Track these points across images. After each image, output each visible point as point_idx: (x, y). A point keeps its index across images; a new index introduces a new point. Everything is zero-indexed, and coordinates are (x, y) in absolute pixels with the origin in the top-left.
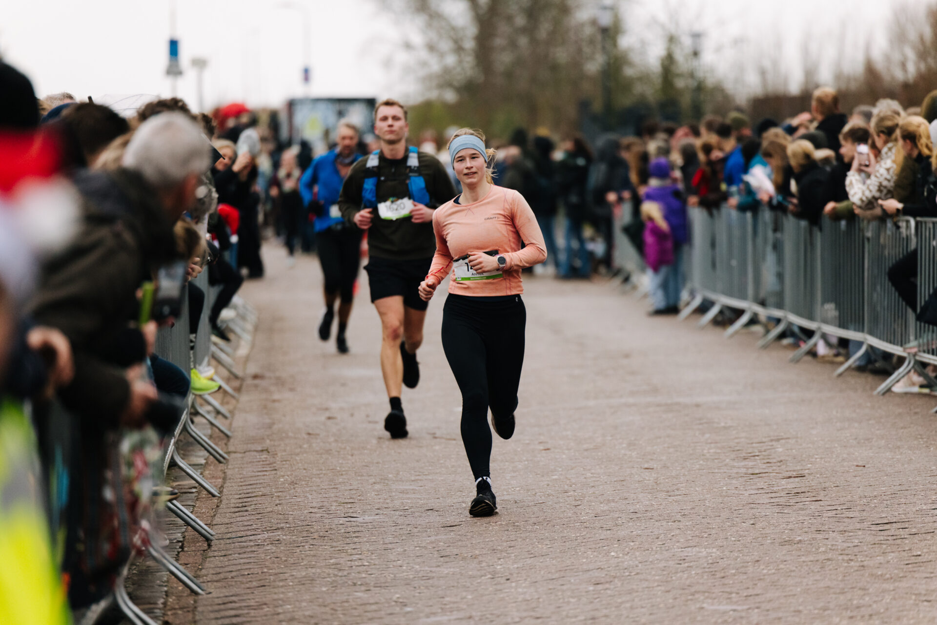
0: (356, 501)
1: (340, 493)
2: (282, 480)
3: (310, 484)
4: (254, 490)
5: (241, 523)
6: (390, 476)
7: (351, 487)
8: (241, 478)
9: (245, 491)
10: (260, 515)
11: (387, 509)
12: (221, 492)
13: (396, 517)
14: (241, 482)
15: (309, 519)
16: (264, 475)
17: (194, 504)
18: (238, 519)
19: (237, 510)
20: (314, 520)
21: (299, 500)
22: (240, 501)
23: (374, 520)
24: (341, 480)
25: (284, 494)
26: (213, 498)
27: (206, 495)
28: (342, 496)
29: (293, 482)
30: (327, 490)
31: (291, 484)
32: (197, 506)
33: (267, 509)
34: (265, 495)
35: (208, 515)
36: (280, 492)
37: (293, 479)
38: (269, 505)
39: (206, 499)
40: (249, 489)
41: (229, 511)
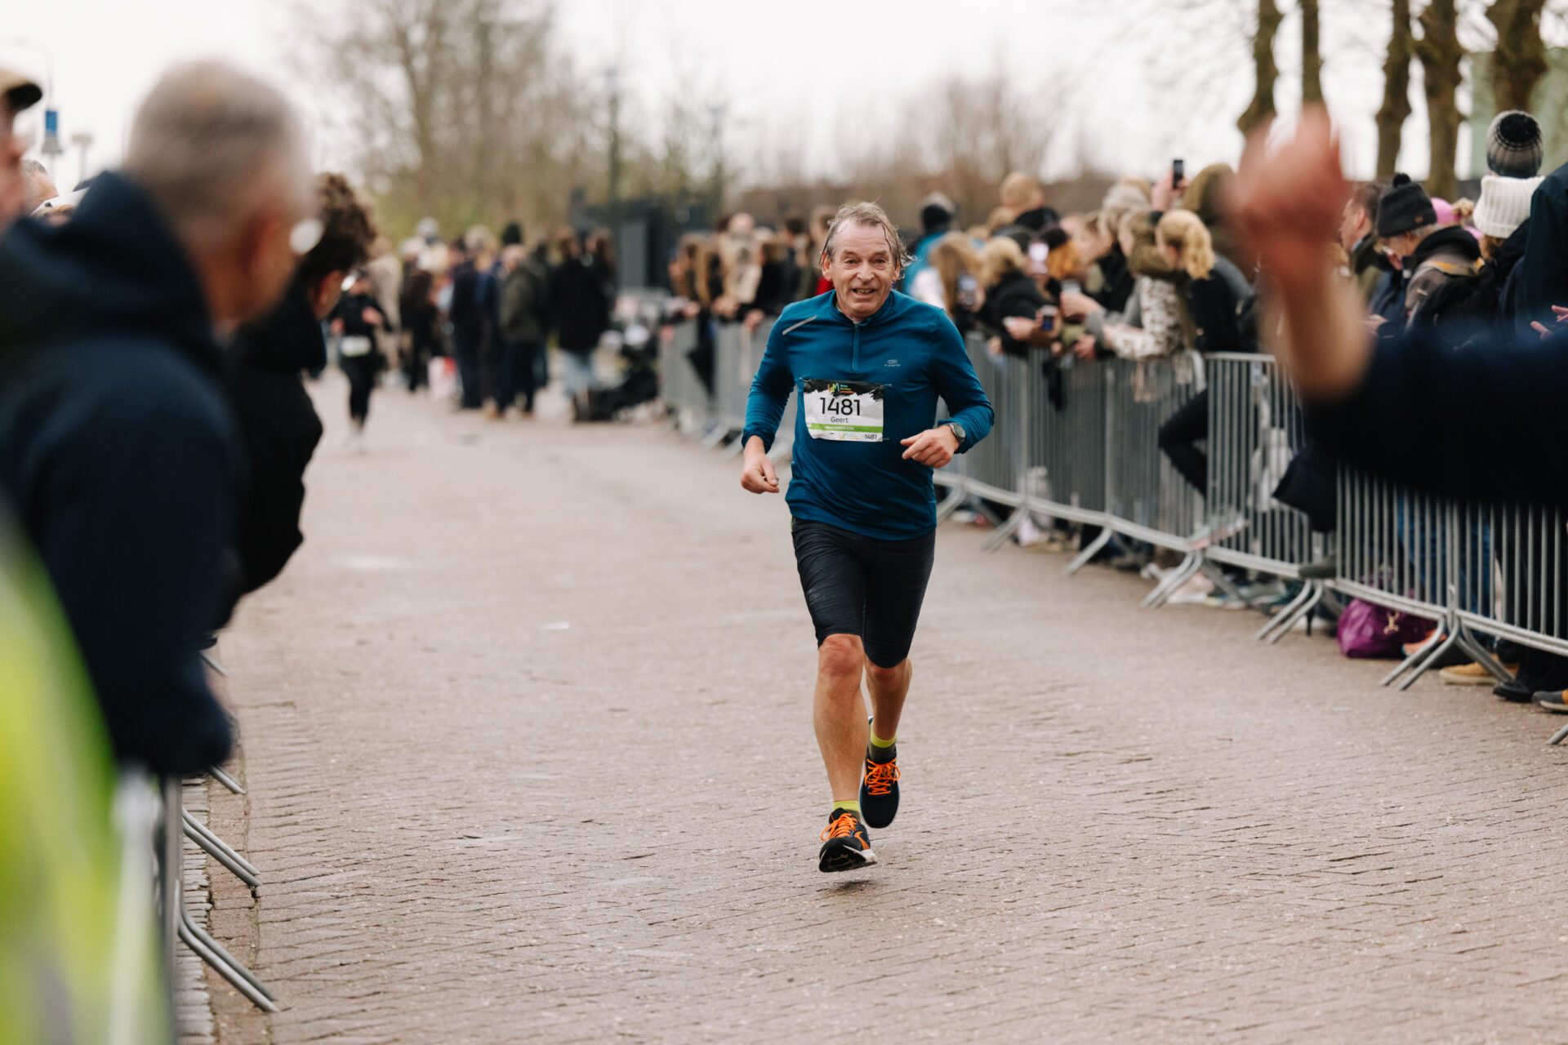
0: (466, 804)
1: (435, 789)
2: (333, 761)
4: (296, 782)
5: (294, 849)
6: (497, 753)
7: (448, 777)
8: (267, 757)
9: (282, 783)
10: (321, 833)
11: (519, 821)
12: (246, 786)
13: (540, 837)
14: (271, 765)
17: (207, 809)
19: (280, 821)
21: (375, 802)
22: (278, 802)
23: (507, 843)
24: (425, 761)
25: (346, 789)
26: (234, 796)
27: (220, 789)
28: (439, 794)
29: (352, 766)
30: (412, 781)
31: (350, 770)
32: (212, 811)
33: (330, 820)
34: (315, 792)
35: (235, 830)
36: (338, 785)
37: (351, 760)
38: (328, 812)
39: (220, 799)
40: (286, 779)
41: (268, 824)
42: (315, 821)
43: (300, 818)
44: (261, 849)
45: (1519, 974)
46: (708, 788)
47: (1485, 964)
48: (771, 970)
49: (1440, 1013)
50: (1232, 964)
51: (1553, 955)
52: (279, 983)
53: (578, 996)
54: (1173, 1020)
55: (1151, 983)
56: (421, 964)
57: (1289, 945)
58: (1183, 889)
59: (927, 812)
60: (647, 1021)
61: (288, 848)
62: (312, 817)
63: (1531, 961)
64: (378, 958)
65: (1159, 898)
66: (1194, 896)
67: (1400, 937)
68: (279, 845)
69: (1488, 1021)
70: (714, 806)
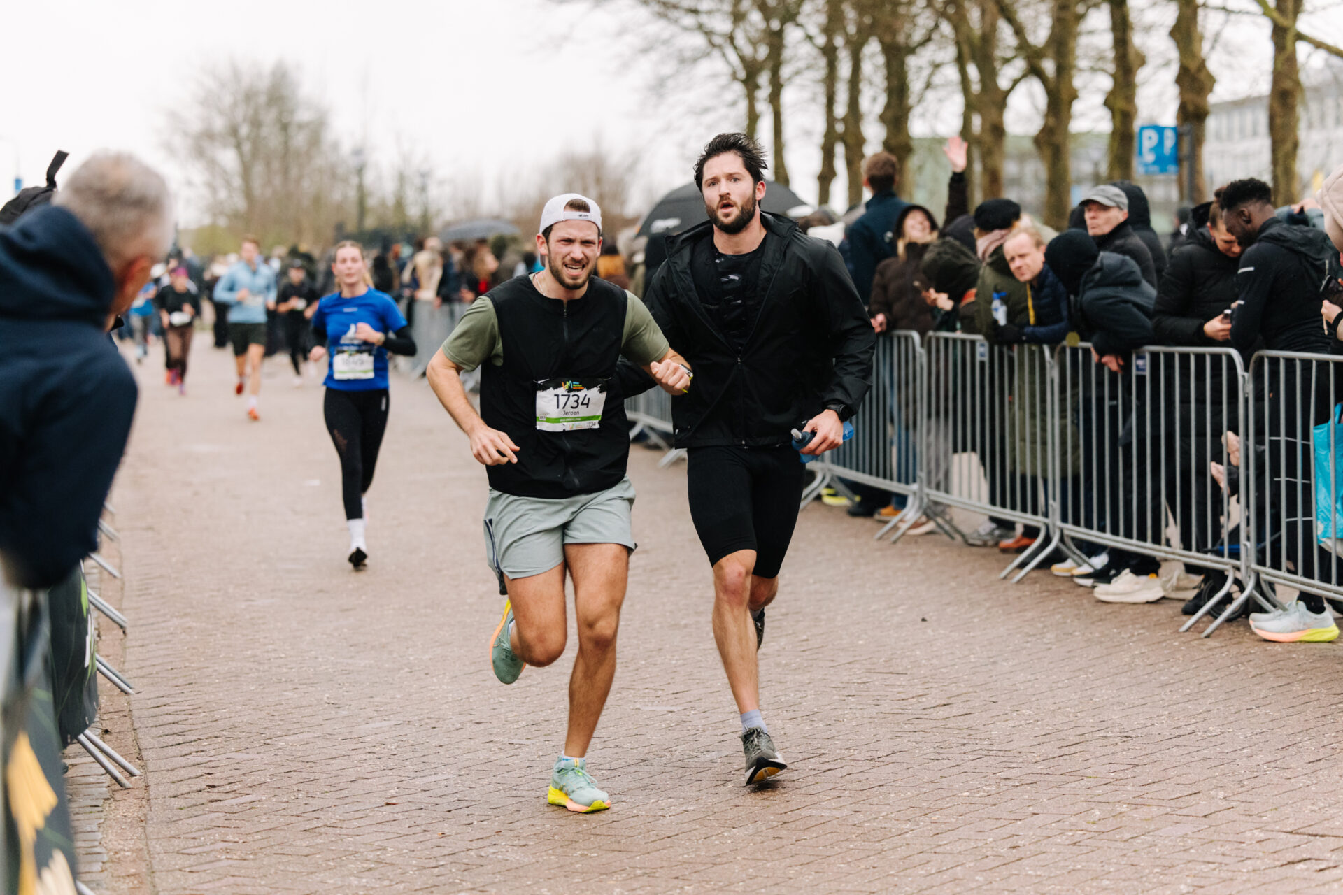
45: (833, 661)
47: (815, 656)
49: (786, 682)
50: (677, 660)
51: (853, 651)
52: (136, 680)
53: (306, 684)
54: (639, 690)
55: (629, 671)
56: (217, 668)
60: (343, 696)
63: (841, 654)
64: (193, 665)
67: (772, 644)
69: (811, 685)
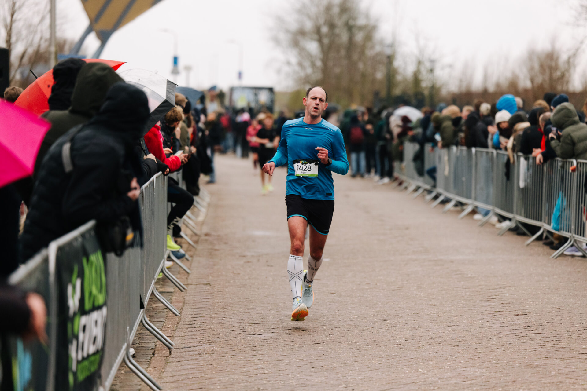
0: (260, 322)
1: (251, 316)
2: (217, 305)
3: (234, 309)
4: (200, 312)
7: (257, 312)
8: (193, 303)
9: (195, 312)
10: (203, 331)
11: (278, 329)
12: (181, 313)
13: (284, 335)
14: (193, 306)
15: (232, 335)
16: (207, 301)
17: (164, 321)
18: (190, 333)
19: (189, 326)
20: (234, 336)
21: (227, 320)
22: (191, 319)
23: (271, 337)
24: (251, 306)
25: (218, 316)
26: (176, 317)
27: (172, 314)
28: (252, 319)
29: (223, 307)
30: (243, 314)
31: (222, 309)
32: (166, 322)
33: (207, 326)
34: (206, 316)
35: (172, 329)
36: (215, 314)
37: (224, 305)
38: (208, 323)
39: (171, 317)
40: (197, 311)
41: (184, 327)
42: (202, 327)
43: (196, 326)
44: (179, 336)
46: (354, 320)
48: (351, 385)
57: (548, 383)
58: (517, 362)
59: (433, 331)
61: (188, 336)
62: (201, 325)
65: (506, 365)
66: (520, 365)
68: (186, 335)
70: (353, 326)
